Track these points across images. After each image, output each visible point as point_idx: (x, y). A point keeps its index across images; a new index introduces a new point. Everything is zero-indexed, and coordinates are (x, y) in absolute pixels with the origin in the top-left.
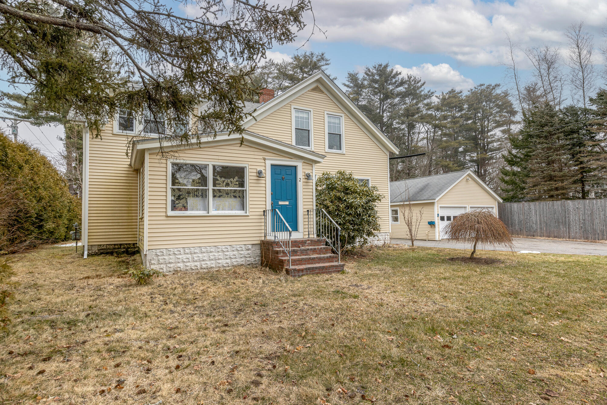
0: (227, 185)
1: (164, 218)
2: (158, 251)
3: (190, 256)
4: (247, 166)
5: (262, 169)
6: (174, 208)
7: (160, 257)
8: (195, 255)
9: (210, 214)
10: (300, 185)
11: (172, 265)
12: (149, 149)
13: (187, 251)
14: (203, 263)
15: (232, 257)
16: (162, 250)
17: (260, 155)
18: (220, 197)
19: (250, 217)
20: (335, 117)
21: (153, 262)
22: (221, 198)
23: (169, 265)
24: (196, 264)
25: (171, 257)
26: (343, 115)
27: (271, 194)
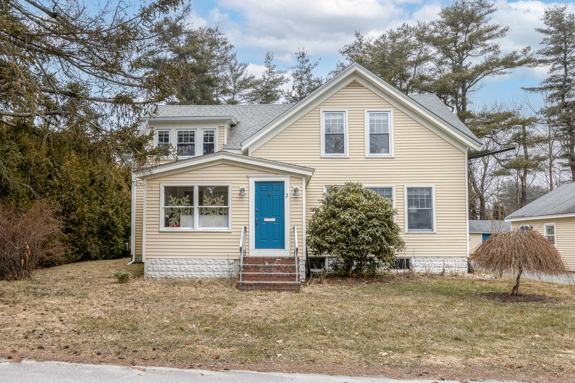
0: (214, 203)
1: (158, 233)
2: (153, 260)
3: (178, 266)
4: (230, 184)
5: (244, 186)
6: (167, 224)
7: (154, 266)
8: (182, 266)
9: (195, 230)
10: (287, 201)
11: (163, 273)
12: (147, 176)
13: (176, 262)
14: (189, 273)
15: (215, 270)
16: (156, 260)
17: (244, 173)
18: (206, 214)
19: (233, 234)
20: (378, 113)
21: (149, 269)
22: (208, 216)
23: (161, 273)
24: (183, 273)
25: (163, 266)
26: (391, 110)
27: (256, 211)
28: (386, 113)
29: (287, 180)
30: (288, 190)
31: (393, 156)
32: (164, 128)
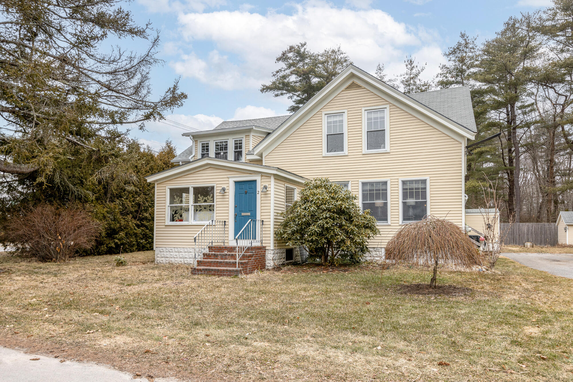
0: (205, 201)
1: (164, 227)
2: (161, 248)
3: (177, 253)
4: (215, 185)
5: (225, 186)
6: (173, 220)
7: (162, 253)
8: (180, 254)
9: (190, 224)
10: (258, 196)
11: (168, 259)
12: (157, 181)
13: (176, 250)
14: (185, 259)
16: (163, 248)
17: (225, 175)
18: (200, 210)
19: (217, 227)
20: (376, 111)
21: (158, 256)
22: (201, 212)
23: (166, 259)
24: (181, 260)
25: (167, 253)
27: (235, 207)
28: (382, 110)
29: (258, 178)
30: (259, 188)
31: (388, 151)
32: (205, 140)
